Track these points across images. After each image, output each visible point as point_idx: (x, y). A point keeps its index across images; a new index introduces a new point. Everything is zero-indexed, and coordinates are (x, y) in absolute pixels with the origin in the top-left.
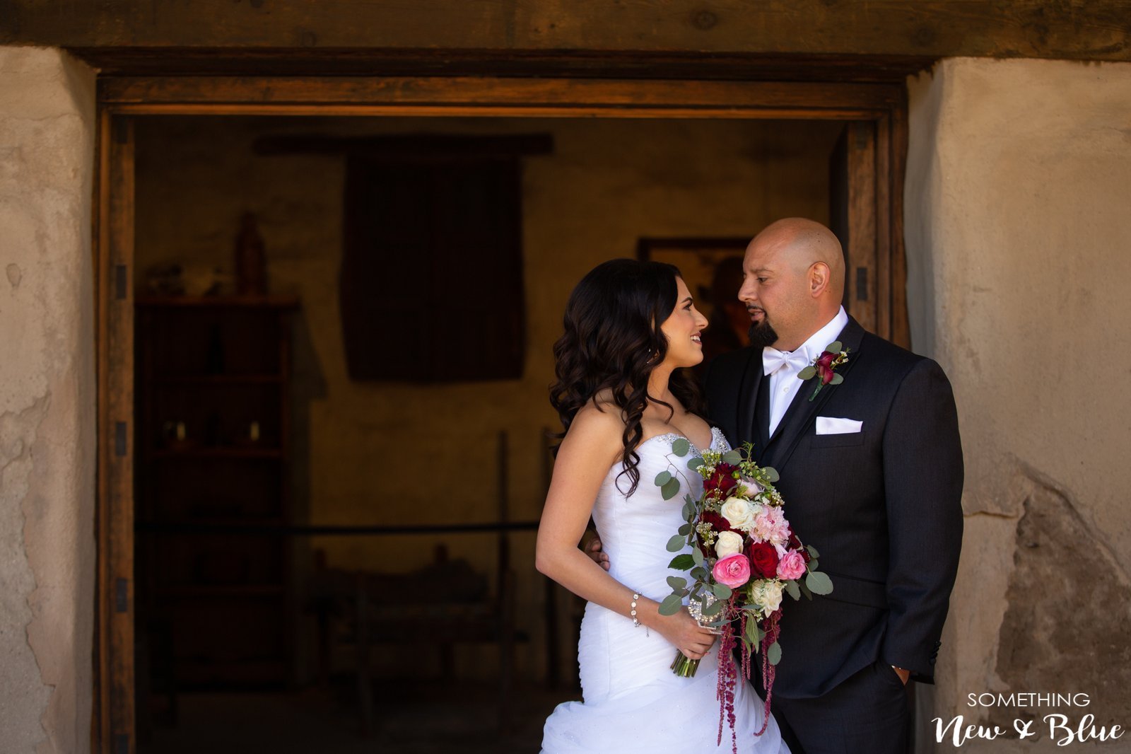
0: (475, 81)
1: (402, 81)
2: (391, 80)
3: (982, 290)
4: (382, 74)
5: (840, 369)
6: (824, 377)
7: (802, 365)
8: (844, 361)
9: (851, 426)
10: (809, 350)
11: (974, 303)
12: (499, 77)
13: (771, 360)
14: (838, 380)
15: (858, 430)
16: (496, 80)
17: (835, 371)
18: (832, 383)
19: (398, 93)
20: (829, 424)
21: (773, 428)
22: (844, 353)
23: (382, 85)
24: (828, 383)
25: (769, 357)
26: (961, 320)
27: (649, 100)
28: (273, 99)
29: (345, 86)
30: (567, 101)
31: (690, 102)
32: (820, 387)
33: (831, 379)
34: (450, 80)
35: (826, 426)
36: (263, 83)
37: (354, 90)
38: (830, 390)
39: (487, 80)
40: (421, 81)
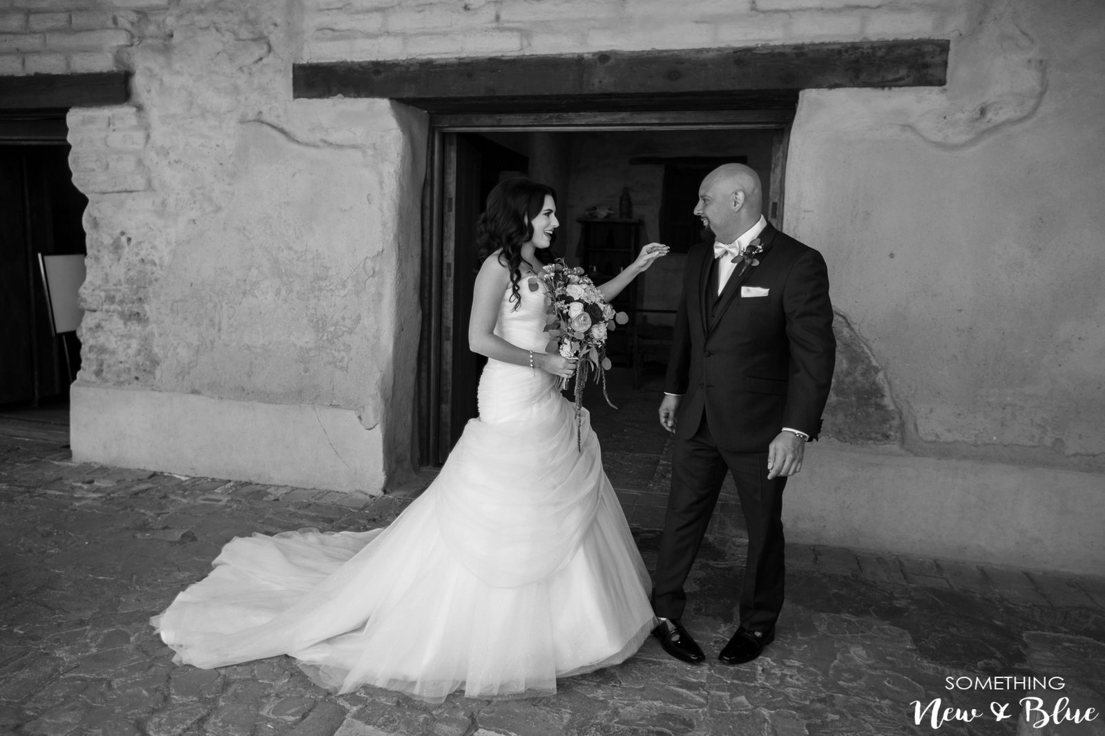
0: (588, 114)
1: (556, 114)
2: (551, 114)
3: (808, 212)
4: (548, 111)
5: (758, 256)
6: (748, 261)
7: (735, 252)
8: (760, 251)
9: (760, 292)
10: (739, 243)
11: (804, 218)
12: (599, 112)
13: (718, 250)
14: (756, 263)
15: (767, 295)
16: (597, 113)
17: (754, 257)
18: (753, 265)
19: (554, 120)
20: (749, 291)
21: (720, 291)
22: (760, 247)
23: (548, 117)
24: (750, 265)
25: (718, 247)
26: (796, 227)
27: (668, 121)
28: (502, 124)
29: (531, 118)
30: (629, 122)
31: (687, 121)
32: (745, 268)
33: (752, 263)
34: (577, 114)
35: (747, 292)
36: (498, 117)
37: (535, 119)
38: (751, 269)
39: (593, 114)
40: (565, 115)
